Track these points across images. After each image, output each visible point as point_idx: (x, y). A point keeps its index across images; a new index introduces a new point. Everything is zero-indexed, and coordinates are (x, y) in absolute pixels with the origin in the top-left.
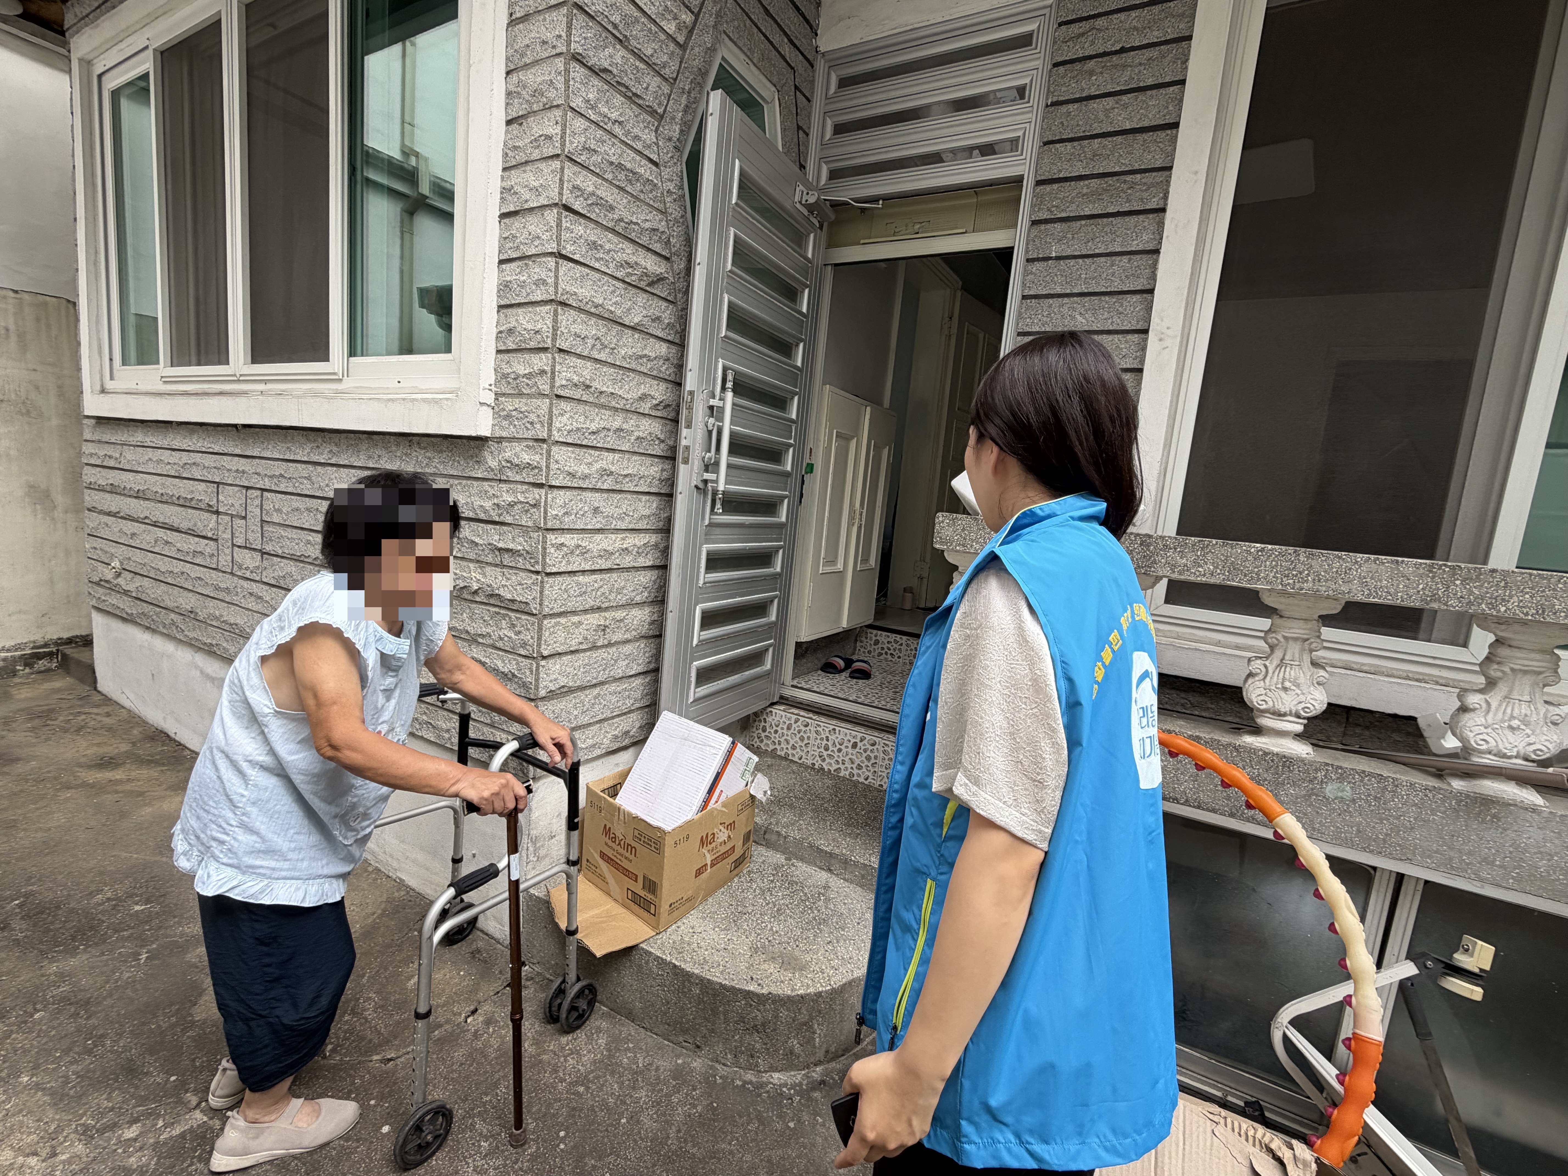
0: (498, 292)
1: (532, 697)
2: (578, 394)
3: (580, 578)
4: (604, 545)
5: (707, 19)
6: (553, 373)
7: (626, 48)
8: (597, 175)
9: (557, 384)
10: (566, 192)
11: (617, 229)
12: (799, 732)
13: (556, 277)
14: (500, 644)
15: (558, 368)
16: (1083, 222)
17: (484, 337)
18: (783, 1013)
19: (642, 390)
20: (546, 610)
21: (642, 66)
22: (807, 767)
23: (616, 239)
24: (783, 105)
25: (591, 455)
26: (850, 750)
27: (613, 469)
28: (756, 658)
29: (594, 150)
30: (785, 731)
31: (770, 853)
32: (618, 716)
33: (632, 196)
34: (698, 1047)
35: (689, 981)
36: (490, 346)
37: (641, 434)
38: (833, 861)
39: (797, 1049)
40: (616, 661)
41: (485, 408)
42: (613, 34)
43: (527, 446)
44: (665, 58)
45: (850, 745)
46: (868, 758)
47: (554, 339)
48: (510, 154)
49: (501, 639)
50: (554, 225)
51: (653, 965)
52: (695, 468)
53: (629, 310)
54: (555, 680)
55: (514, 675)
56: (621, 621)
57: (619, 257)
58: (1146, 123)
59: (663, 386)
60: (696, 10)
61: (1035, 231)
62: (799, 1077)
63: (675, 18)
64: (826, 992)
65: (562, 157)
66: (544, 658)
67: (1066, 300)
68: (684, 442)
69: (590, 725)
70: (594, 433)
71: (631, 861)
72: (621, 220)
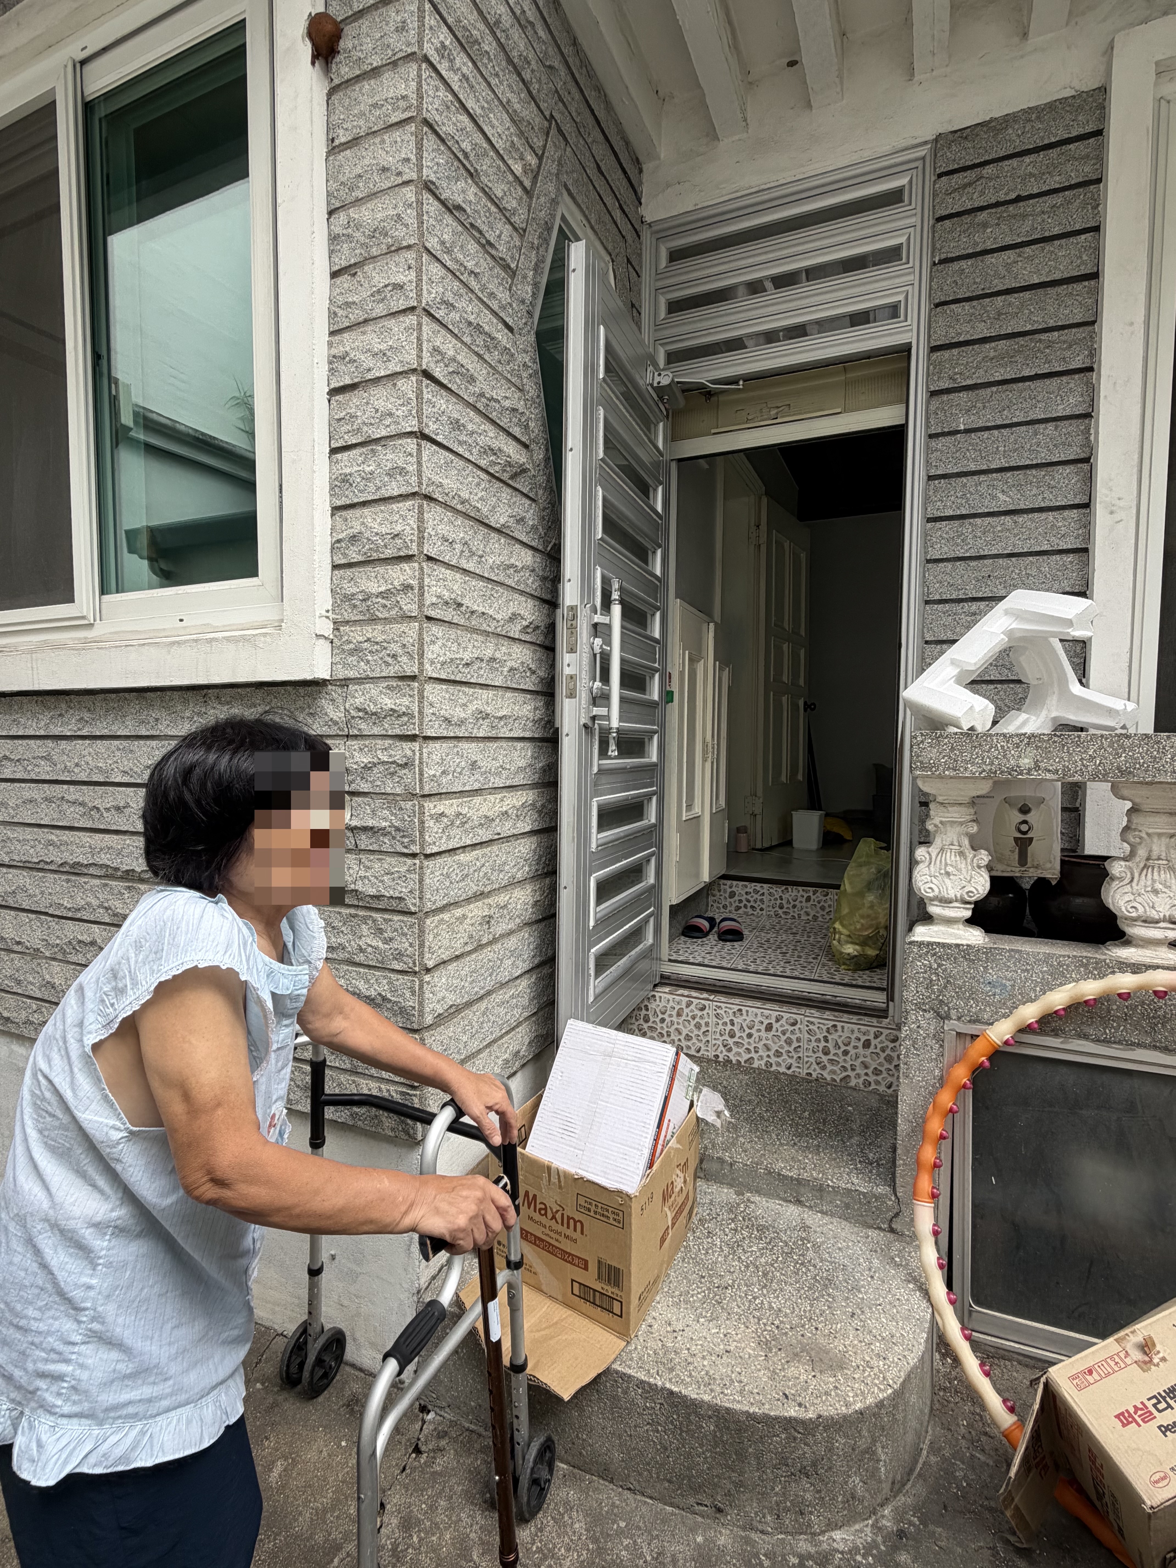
0: (332, 489)
1: (416, 1027)
2: (449, 614)
3: (463, 857)
4: (484, 810)
5: (548, 166)
6: (421, 587)
7: (477, 184)
8: (456, 336)
9: (427, 603)
10: (425, 354)
11: (478, 405)
12: (694, 1018)
13: (419, 463)
14: (360, 958)
15: (427, 581)
16: (994, 389)
17: (317, 548)
18: (840, 1442)
19: (513, 608)
20: (429, 906)
21: (493, 209)
22: (709, 1061)
23: (478, 419)
24: (618, 277)
25: (464, 693)
26: (763, 1034)
27: (489, 710)
28: (636, 934)
29: (452, 305)
30: (674, 1019)
31: (714, 1188)
32: (507, 1033)
33: (491, 366)
34: (720, 1510)
35: (697, 1415)
36: (323, 560)
37: (513, 664)
38: (802, 1190)
39: (860, 1491)
40: (502, 960)
41: (322, 641)
42: (464, 166)
43: (388, 688)
44: (514, 204)
45: (763, 1028)
46: (789, 1042)
47: (420, 544)
48: (340, 312)
49: (361, 950)
50: (413, 396)
51: (636, 1394)
52: (583, 702)
53: (494, 507)
54: (444, 998)
55: (384, 999)
56: (505, 906)
57: (482, 440)
58: (1057, 276)
59: (530, 603)
60: (540, 153)
61: (935, 403)
62: (868, 1530)
63: (522, 159)
64: (888, 1398)
65: (419, 311)
66: (428, 970)
67: (982, 478)
68: (567, 671)
69: (479, 1051)
70: (467, 664)
71: (575, 1241)
72: (482, 395)
